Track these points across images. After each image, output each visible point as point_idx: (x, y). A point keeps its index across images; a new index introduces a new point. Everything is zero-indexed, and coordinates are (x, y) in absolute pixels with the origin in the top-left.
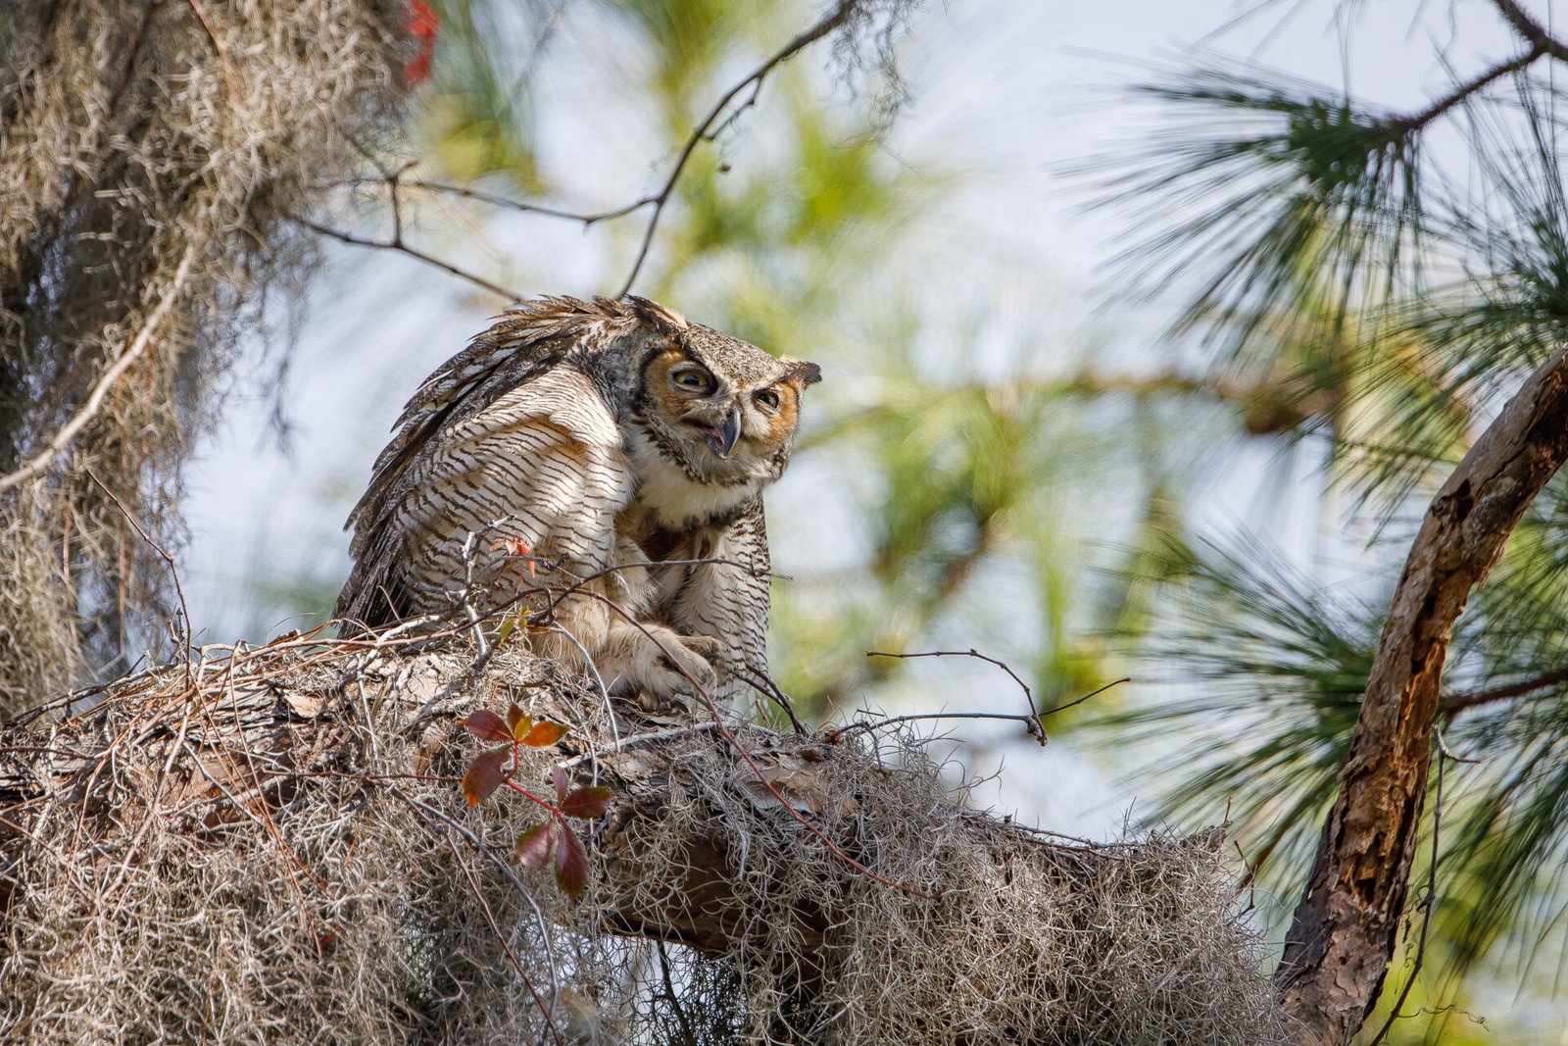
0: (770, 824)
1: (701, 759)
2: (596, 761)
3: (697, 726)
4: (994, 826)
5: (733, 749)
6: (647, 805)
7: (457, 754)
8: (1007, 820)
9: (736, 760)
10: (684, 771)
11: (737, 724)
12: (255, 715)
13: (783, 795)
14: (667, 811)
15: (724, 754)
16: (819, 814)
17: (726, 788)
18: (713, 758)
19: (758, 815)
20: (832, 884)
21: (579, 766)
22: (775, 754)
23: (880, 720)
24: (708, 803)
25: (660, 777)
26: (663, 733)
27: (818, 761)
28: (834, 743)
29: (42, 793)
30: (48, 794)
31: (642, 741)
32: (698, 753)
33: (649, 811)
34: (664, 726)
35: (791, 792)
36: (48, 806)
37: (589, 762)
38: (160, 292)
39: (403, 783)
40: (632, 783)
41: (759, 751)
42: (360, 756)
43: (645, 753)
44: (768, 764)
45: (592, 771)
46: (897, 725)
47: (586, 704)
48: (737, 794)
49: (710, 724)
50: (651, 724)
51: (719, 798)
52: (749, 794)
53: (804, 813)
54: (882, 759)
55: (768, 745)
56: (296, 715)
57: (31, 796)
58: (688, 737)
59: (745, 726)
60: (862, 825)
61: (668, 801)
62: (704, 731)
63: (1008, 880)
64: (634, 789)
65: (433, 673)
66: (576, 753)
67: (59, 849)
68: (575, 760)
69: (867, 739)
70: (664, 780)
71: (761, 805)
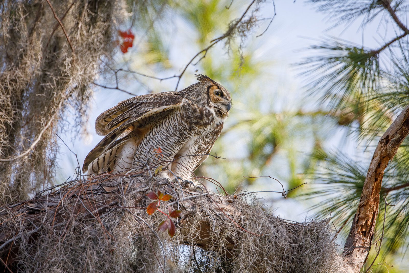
0: (220, 218)
1: (204, 202)
2: (179, 203)
3: (203, 194)
4: (274, 218)
5: (211, 200)
6: (191, 213)
7: (145, 201)
8: (277, 217)
9: (212, 203)
10: (199, 205)
11: (213, 194)
12: (96, 192)
13: (224, 211)
14: (196, 215)
15: (209, 201)
16: (232, 215)
17: (210, 209)
18: (206, 202)
19: (217, 216)
20: (235, 233)
21: (174, 204)
22: (221, 201)
23: (247, 193)
24: (205, 213)
25: (194, 207)
26: (194, 196)
27: (232, 203)
28: (236, 198)
29: (45, 211)
30: (46, 211)
31: (189, 198)
32: (203, 201)
33: (191, 215)
34: (195, 194)
35: (225, 210)
36: (46, 214)
37: (177, 203)
38: (55, 110)
39: (131, 209)
40: (187, 208)
41: (218, 200)
42: (121, 202)
43: (190, 201)
44: (220, 203)
45: (178, 205)
46: (251, 194)
47: (176, 189)
48: (212, 210)
49: (206, 194)
50: (191, 194)
51: (208, 212)
52: (215, 211)
53: (229, 215)
54: (247, 202)
55: (220, 199)
56: (106, 192)
57: (42, 212)
58: (200, 197)
59: (214, 194)
60: (242, 218)
61: (196, 212)
62: (204, 196)
63: (278, 231)
64: (187, 209)
65: (139, 181)
66: (174, 201)
67: (49, 225)
68: (173, 203)
69: (243, 197)
70: (195, 207)
71: (218, 213)
